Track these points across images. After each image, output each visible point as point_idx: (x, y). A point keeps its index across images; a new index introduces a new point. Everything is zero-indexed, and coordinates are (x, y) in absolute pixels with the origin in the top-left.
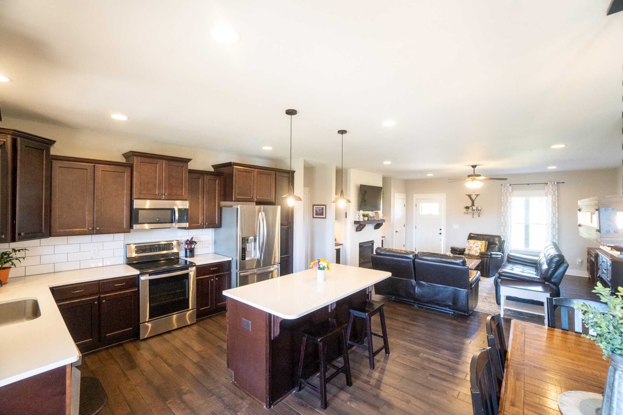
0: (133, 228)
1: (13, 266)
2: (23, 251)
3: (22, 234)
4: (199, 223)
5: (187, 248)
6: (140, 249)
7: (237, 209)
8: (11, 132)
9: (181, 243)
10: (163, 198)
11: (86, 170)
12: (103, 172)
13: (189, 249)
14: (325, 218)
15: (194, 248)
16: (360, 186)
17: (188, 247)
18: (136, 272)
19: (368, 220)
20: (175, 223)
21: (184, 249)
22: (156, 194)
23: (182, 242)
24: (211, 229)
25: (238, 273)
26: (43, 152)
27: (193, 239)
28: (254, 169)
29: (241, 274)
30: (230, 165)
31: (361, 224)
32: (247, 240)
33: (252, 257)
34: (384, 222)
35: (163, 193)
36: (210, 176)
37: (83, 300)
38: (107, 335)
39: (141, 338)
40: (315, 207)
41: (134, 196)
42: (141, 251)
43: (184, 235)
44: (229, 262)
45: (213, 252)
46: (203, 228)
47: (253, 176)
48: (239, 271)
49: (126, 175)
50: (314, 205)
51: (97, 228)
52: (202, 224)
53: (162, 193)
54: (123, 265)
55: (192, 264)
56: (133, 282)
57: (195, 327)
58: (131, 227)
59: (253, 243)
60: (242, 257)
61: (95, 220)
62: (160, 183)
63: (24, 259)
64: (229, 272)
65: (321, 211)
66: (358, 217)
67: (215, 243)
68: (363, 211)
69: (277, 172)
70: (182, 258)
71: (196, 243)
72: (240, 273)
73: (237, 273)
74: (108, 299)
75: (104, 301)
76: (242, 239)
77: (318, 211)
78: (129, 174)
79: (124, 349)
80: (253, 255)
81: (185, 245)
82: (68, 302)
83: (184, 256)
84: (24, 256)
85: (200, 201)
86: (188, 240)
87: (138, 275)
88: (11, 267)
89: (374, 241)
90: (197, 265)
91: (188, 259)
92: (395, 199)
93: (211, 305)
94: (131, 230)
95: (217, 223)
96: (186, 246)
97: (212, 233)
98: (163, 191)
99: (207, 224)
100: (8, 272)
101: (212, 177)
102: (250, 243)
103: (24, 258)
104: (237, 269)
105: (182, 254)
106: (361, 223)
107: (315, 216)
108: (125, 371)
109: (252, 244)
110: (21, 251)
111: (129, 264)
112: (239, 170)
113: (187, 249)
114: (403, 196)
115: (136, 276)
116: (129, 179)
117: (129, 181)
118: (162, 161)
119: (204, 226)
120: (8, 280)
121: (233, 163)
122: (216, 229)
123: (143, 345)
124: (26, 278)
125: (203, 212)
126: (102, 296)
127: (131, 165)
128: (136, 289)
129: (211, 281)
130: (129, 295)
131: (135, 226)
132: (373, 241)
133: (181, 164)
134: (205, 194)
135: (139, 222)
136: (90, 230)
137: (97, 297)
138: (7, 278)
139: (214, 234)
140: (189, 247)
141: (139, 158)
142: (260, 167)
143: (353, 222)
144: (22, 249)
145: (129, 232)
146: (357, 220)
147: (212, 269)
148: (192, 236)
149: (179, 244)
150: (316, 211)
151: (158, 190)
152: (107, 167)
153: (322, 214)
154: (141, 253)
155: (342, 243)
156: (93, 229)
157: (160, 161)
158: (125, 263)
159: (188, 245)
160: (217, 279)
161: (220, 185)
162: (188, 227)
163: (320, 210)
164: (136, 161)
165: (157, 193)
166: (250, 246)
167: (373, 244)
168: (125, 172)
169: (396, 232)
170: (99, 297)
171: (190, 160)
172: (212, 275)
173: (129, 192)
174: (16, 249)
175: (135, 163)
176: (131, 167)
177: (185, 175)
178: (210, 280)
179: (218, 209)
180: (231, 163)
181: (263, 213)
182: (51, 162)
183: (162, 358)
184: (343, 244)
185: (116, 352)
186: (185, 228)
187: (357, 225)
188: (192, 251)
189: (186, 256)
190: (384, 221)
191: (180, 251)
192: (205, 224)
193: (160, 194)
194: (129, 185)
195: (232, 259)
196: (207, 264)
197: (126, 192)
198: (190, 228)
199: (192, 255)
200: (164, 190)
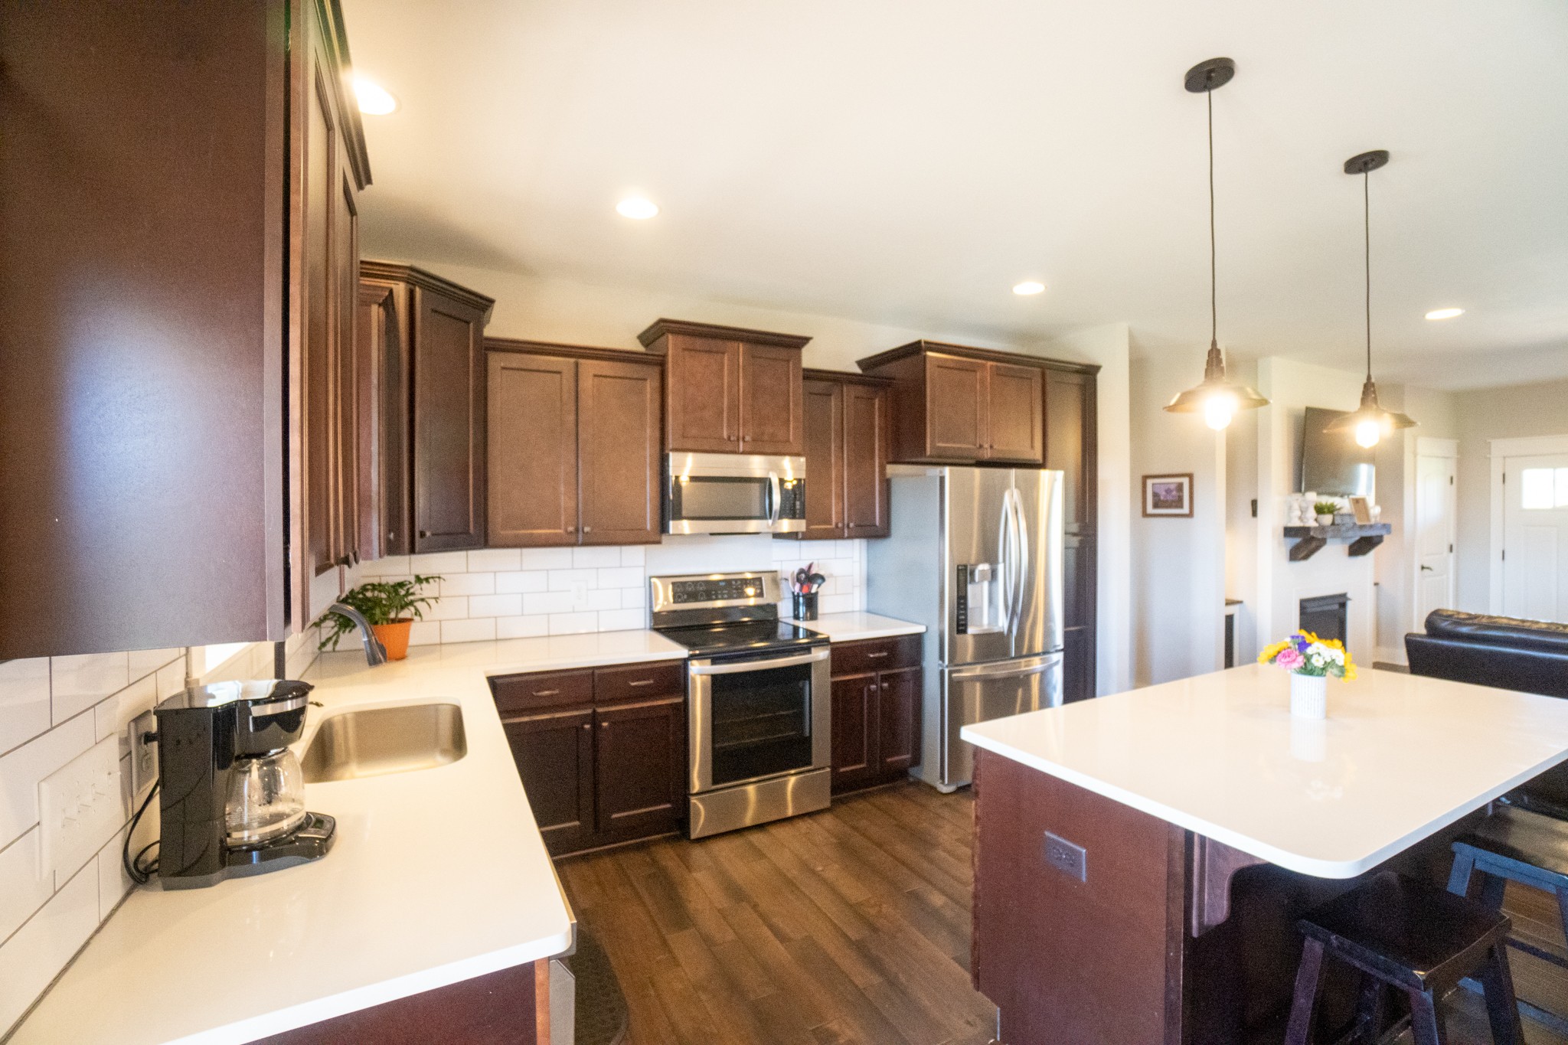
0: (668, 532)
1: (417, 618)
2: (435, 581)
3: (428, 534)
4: (831, 524)
5: (798, 593)
6: (685, 590)
7: (942, 479)
8: (405, 274)
9: (781, 579)
10: (741, 450)
11: (558, 376)
12: (596, 379)
13: (803, 596)
14: (1190, 515)
15: (817, 593)
16: (1303, 413)
17: (801, 590)
18: (682, 652)
19: (1333, 524)
20: (770, 518)
21: (791, 596)
22: (723, 439)
23: (784, 576)
24: (857, 542)
25: (946, 671)
26: (469, 327)
27: (812, 569)
28: (983, 362)
29: (954, 675)
30: (915, 350)
31: (1313, 538)
32: (972, 573)
33: (981, 625)
34: (1389, 532)
35: (741, 435)
36: (860, 388)
37: (557, 715)
38: (615, 816)
39: (693, 836)
40: (1150, 482)
41: (671, 443)
42: (685, 597)
43: (789, 559)
44: (917, 640)
45: (865, 607)
46: (841, 537)
47: (982, 382)
48: (947, 667)
49: (650, 387)
50: (1145, 478)
51: (587, 529)
52: (840, 525)
53: (737, 434)
54: (642, 632)
55: (816, 640)
56: (672, 677)
57: (827, 820)
58: (663, 529)
59: (986, 584)
60: (958, 625)
61: (580, 505)
62: (734, 407)
63: (437, 602)
64: (918, 668)
65: (1174, 493)
66: (1298, 513)
67: (870, 581)
68: (1319, 494)
69: (1048, 372)
70: (784, 620)
71: (823, 578)
72: (950, 673)
73: (942, 673)
74: (616, 719)
75: (605, 724)
76: (958, 570)
77: (1164, 493)
78: (657, 384)
79: (654, 862)
80: (985, 621)
81: (794, 585)
82: (526, 719)
83: (792, 614)
84: (437, 595)
85: (833, 461)
86: (802, 571)
87: (685, 661)
88: (411, 620)
89: (1349, 596)
90: (832, 640)
91: (803, 625)
92: (1419, 457)
93: (868, 761)
94: (664, 538)
95: (877, 523)
96: (797, 588)
97: (860, 557)
98: (741, 429)
99: (851, 525)
100: (408, 631)
101: (860, 390)
102: (979, 582)
103: (436, 599)
104: (942, 658)
105: (785, 610)
106: (1312, 533)
107: (1150, 510)
108: (664, 931)
109: (982, 587)
110: (431, 580)
111: (658, 630)
112: (942, 366)
113: (798, 596)
114: (1448, 447)
115: (680, 663)
116: (657, 396)
117: (657, 405)
118: (736, 344)
119: (844, 532)
120: (409, 651)
121: (926, 342)
122: (873, 541)
123: (697, 853)
124: (444, 648)
125: (840, 492)
126: (600, 710)
127: (661, 358)
128: (680, 700)
129: (869, 690)
130: (663, 713)
131: (673, 526)
132: (1344, 596)
133: (783, 353)
134: (845, 440)
135: (684, 513)
136: (571, 532)
137: (589, 711)
138: (405, 645)
139: (866, 555)
140: (805, 590)
141: (680, 338)
142: (999, 353)
143: (1281, 532)
144: (433, 578)
145: (659, 542)
146: (1296, 523)
147: (872, 656)
148: (810, 562)
149: (775, 578)
150: (1155, 495)
151: (729, 426)
152: (605, 368)
153: (1179, 503)
154: (685, 601)
155: (1239, 599)
156: (577, 530)
157: (731, 345)
158: (648, 626)
159: (802, 585)
160: (885, 685)
161: (884, 415)
162: (803, 533)
163: (1168, 491)
164: (672, 344)
165: (725, 437)
166: (978, 593)
167: (1343, 605)
168: (645, 380)
169: (1423, 568)
170: (594, 711)
171: (805, 340)
172: (873, 674)
173: (657, 434)
174: (422, 577)
175: (670, 352)
176: (661, 364)
177: (796, 386)
178: (866, 689)
179: (881, 482)
180: (919, 342)
181: (1016, 492)
182: (486, 355)
183: (755, 907)
184: (1240, 602)
185: (634, 863)
186: (792, 536)
187: (1298, 540)
188: (811, 602)
189: (796, 617)
190: (1387, 527)
191: (778, 601)
192: (848, 525)
193: (732, 439)
194: (657, 412)
195: (927, 630)
196: (857, 641)
197: (651, 432)
198: (808, 536)
199: (813, 615)
200: (744, 425)
